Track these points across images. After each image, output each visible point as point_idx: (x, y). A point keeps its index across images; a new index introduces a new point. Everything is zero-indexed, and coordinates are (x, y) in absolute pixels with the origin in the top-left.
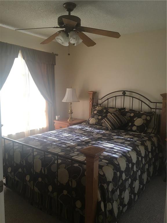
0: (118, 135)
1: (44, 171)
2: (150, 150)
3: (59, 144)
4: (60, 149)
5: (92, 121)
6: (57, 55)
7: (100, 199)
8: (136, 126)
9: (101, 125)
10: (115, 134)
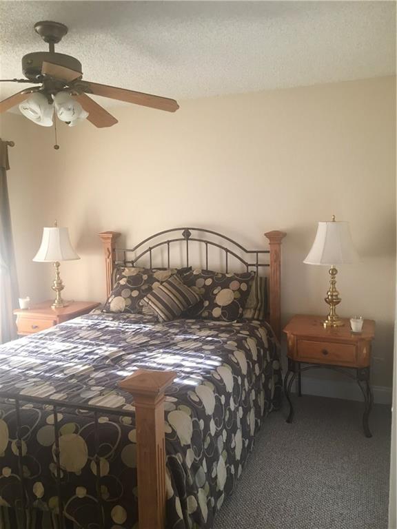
0: (185, 332)
1: (20, 448)
2: (255, 358)
3: (46, 372)
4: (50, 385)
5: (117, 303)
6: (11, 144)
7: (171, 492)
8: (219, 306)
9: (140, 313)
10: (177, 331)
